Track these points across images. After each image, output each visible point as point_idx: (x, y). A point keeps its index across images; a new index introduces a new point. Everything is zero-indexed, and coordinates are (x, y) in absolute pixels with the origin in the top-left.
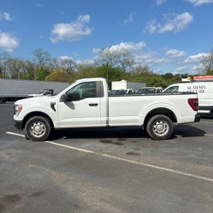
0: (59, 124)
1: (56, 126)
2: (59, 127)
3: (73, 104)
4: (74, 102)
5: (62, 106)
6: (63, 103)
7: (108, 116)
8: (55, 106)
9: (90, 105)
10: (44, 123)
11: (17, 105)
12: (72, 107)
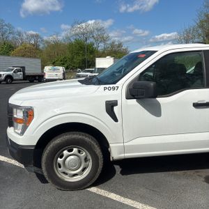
0: (124, 149)
1: (116, 153)
2: (123, 156)
3: (158, 105)
4: (160, 100)
5: (131, 109)
6: (134, 101)
8: (115, 109)
9: (197, 105)
10: (89, 148)
11: (18, 107)
12: (156, 111)
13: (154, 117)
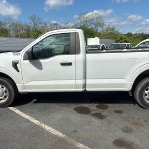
1: (20, 90)
2: (24, 91)
4: (42, 61)
6: (27, 61)
7: (85, 78)
9: (62, 64)
13: (39, 70)
